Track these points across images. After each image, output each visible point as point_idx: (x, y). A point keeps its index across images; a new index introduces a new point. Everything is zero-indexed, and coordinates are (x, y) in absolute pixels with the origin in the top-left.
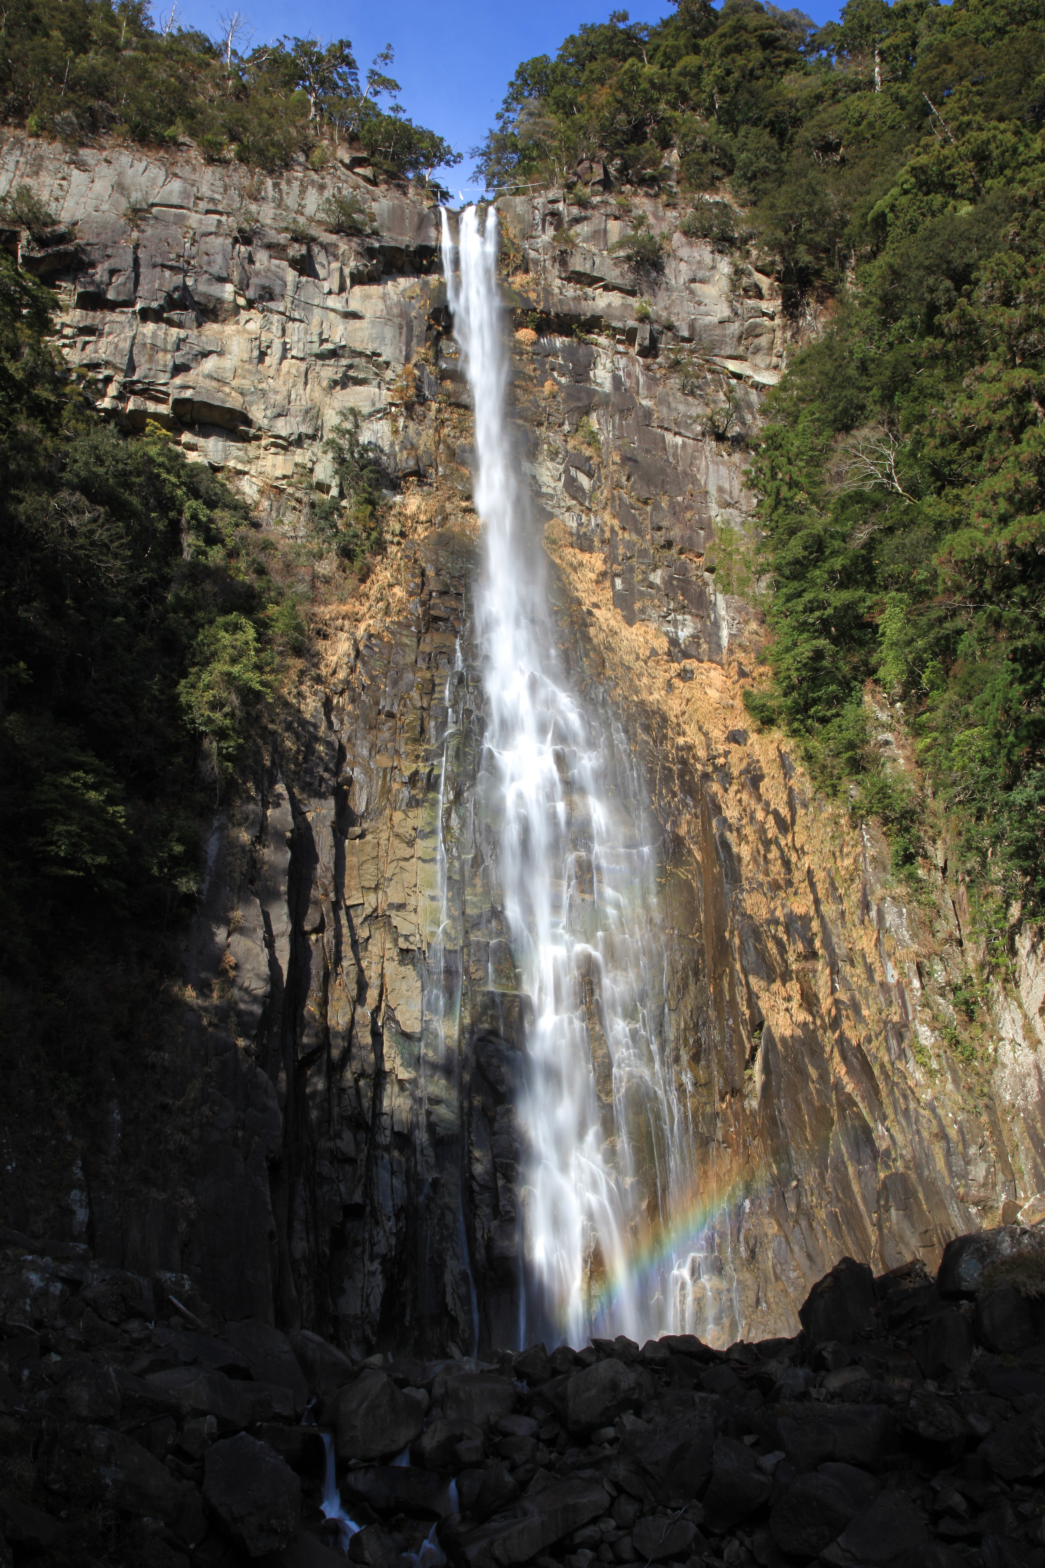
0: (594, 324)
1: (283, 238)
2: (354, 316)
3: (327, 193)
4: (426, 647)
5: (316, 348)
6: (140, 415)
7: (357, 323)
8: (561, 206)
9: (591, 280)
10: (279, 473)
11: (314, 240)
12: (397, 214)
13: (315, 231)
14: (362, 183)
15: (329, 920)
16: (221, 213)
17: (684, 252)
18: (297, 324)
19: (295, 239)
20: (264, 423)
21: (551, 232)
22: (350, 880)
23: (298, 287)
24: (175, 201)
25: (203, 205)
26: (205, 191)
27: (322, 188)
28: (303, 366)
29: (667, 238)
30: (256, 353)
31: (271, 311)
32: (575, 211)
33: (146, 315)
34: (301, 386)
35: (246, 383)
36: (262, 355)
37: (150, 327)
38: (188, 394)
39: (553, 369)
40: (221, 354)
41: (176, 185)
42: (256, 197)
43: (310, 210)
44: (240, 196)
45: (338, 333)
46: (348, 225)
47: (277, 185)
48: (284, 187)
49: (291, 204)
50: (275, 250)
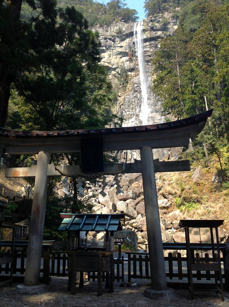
0: (158, 37)
1: (111, 37)
3: (118, 27)
4: (134, 95)
5: (117, 53)
7: (123, 47)
8: (152, 18)
9: (158, 30)
10: (114, 73)
11: (115, 36)
12: (128, 27)
13: (115, 34)
14: (123, 23)
16: (102, 35)
17: (172, 21)
18: (114, 50)
19: (112, 37)
20: (111, 67)
21: (151, 23)
23: (114, 44)
27: (117, 26)
28: (116, 56)
29: (169, 19)
30: (109, 56)
31: (111, 49)
32: (154, 19)
34: (116, 59)
35: (108, 61)
36: (110, 56)
39: (152, 47)
40: (104, 58)
42: (107, 31)
43: (114, 31)
44: (105, 31)
45: (120, 50)
46: (120, 32)
47: (110, 28)
48: (111, 27)
49: (112, 30)
50: (110, 39)
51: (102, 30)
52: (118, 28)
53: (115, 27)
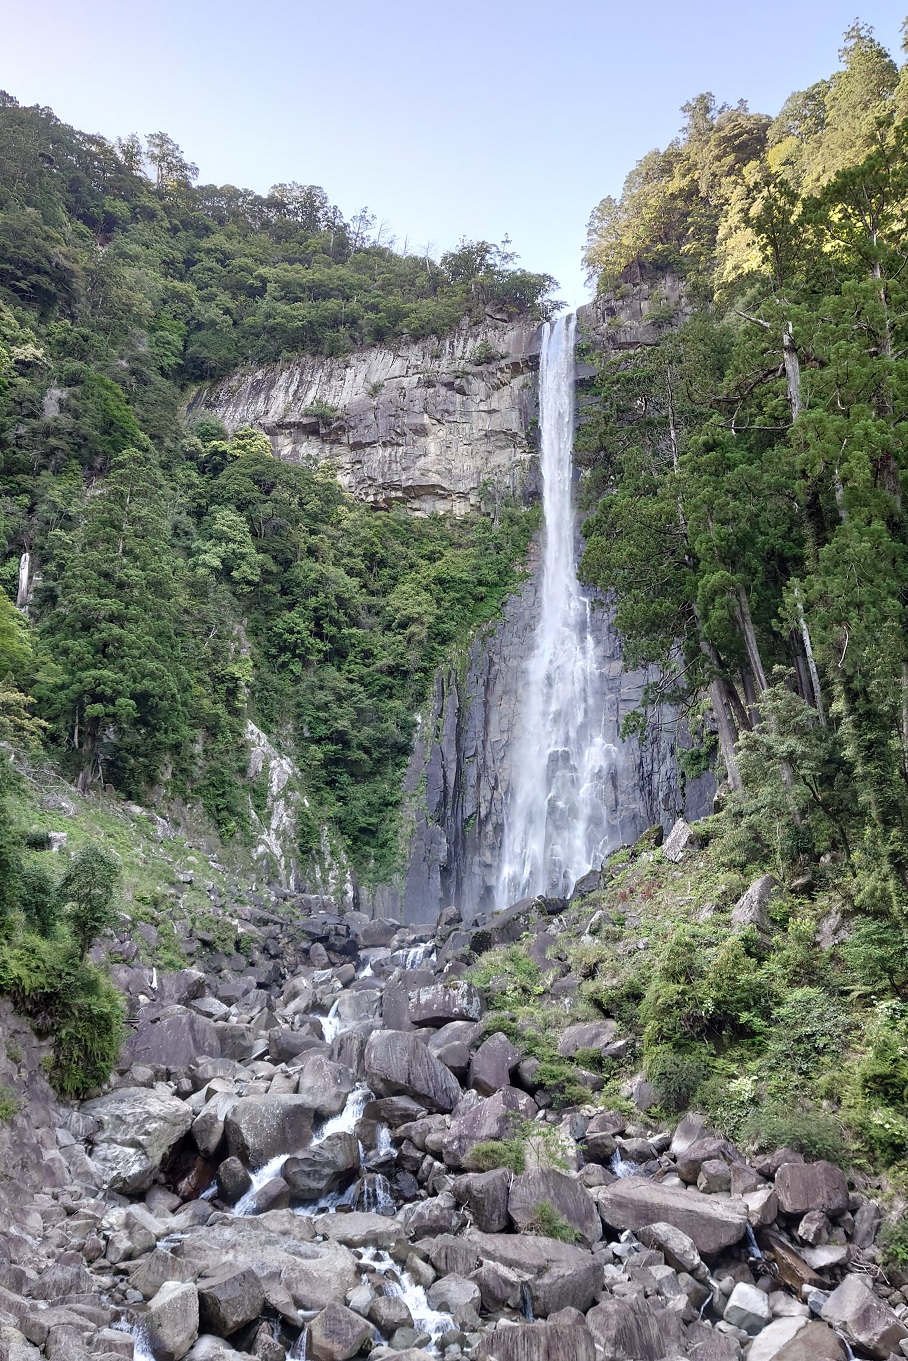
1: (451, 379)
2: (494, 411)
3: (479, 339)
5: (475, 436)
6: (387, 500)
7: (498, 415)
8: (613, 303)
9: (631, 345)
10: (463, 513)
11: (468, 374)
12: (518, 339)
13: (470, 368)
14: (500, 323)
15: (480, 749)
16: (420, 373)
18: (463, 425)
19: (457, 377)
20: (451, 487)
21: (608, 319)
22: (493, 728)
23: (463, 403)
24: (397, 374)
25: (411, 371)
26: (413, 362)
27: (477, 336)
28: (470, 447)
29: (678, 303)
30: (444, 448)
31: (450, 422)
32: (620, 303)
33: (384, 444)
35: (440, 468)
36: (448, 448)
37: (389, 450)
38: (410, 483)
40: (425, 455)
41: (399, 362)
42: (438, 358)
43: (467, 355)
44: (432, 358)
45: (488, 423)
46: (487, 358)
47: (451, 343)
48: (455, 344)
49: (458, 354)
50: (449, 386)
51: (421, 354)
52: (479, 342)
53: (471, 340)
